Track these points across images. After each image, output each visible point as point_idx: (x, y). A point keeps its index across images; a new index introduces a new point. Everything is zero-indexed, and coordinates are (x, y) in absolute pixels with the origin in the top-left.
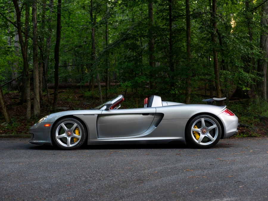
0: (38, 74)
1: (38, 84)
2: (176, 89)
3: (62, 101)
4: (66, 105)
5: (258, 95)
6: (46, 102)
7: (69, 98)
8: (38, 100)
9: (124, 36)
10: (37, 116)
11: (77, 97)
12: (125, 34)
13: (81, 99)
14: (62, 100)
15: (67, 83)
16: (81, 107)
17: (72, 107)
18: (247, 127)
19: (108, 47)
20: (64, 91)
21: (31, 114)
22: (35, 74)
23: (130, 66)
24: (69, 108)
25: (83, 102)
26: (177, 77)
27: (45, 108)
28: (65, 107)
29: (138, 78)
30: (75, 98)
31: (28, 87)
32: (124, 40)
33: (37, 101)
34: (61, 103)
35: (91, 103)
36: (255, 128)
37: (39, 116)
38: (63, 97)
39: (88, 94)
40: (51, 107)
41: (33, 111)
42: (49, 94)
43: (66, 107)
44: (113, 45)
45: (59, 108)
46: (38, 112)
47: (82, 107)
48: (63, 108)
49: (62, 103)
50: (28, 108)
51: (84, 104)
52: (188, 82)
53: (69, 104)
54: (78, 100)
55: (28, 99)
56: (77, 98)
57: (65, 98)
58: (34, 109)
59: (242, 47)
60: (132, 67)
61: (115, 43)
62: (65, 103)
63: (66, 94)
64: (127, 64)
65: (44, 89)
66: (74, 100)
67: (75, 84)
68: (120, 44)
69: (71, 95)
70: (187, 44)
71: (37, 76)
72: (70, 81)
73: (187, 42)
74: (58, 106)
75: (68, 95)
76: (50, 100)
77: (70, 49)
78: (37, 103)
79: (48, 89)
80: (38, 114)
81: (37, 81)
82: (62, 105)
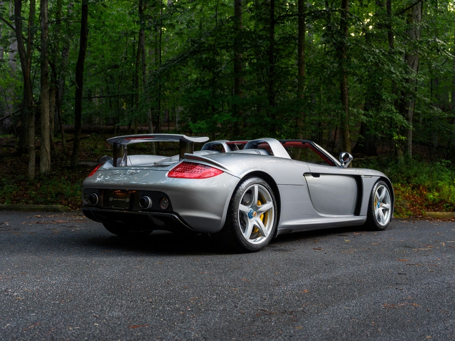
0: (48, 106)
1: (47, 123)
2: (282, 136)
3: (86, 153)
4: (93, 159)
6: (60, 153)
7: (98, 147)
8: (48, 148)
9: (196, 45)
10: (45, 175)
11: (109, 147)
12: (197, 43)
14: (85, 151)
15: (92, 125)
19: (168, 64)
20: (88, 137)
21: (36, 171)
22: (44, 107)
23: (205, 96)
27: (58, 163)
28: (90, 161)
29: (219, 116)
30: (107, 148)
31: (31, 127)
32: (195, 52)
33: (45, 151)
34: (84, 154)
37: (49, 175)
38: (87, 146)
40: (69, 162)
41: (39, 166)
42: (65, 139)
43: (93, 161)
44: (176, 60)
45: (82, 163)
46: (47, 168)
48: (88, 163)
49: (87, 156)
50: (31, 161)
52: (299, 124)
53: (97, 157)
54: (112, 152)
55: (32, 147)
57: (91, 148)
58: (41, 164)
59: (392, 69)
60: (207, 97)
61: (180, 57)
62: (90, 156)
63: (91, 142)
64: (200, 91)
65: (57, 132)
66: (105, 151)
67: (105, 126)
68: (188, 59)
69: (100, 144)
70: (299, 62)
71: (47, 109)
72: (96, 122)
73: (299, 60)
74: (80, 160)
75: (96, 142)
76: (66, 150)
77: (99, 71)
78: (46, 153)
79: (63, 132)
80: (48, 172)
81: (46, 117)
82: (86, 158)
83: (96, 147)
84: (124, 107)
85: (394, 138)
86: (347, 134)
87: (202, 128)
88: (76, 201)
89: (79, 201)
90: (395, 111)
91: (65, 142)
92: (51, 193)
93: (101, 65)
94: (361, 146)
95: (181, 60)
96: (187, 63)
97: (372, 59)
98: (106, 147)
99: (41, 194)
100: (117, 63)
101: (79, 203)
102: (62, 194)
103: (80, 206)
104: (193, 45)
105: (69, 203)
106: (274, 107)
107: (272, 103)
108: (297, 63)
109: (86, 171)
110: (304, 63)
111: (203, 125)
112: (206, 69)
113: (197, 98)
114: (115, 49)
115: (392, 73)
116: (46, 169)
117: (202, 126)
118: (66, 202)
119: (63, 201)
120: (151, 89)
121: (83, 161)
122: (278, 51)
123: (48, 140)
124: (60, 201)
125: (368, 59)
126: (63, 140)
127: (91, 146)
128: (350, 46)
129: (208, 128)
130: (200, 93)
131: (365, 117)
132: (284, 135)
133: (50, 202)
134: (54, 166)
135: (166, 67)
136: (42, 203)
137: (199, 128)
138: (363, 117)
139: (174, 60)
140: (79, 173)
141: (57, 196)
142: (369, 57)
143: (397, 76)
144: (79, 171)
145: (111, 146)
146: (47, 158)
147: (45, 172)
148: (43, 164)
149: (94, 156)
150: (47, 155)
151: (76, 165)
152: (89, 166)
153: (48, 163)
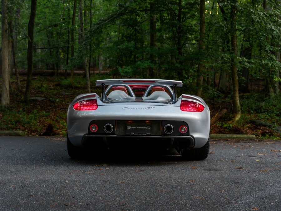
0: (8, 55)
1: (7, 68)
2: (190, 78)
3: (35, 90)
4: (40, 95)
5: (273, 88)
6: (16, 91)
7: (43, 86)
8: (8, 87)
9: (123, 9)
10: (5, 107)
11: (52, 86)
12: (124, 7)
13: (58, 87)
14: (34, 89)
15: (36, 69)
16: (58, 98)
17: (48, 97)
18: (269, 127)
19: (101, 23)
20: (35, 79)
23: (130, 47)
24: (45, 99)
25: (60, 92)
26: (187, 62)
27: (14, 98)
28: (39, 97)
29: (141, 63)
32: (122, 14)
34: (33, 92)
35: (70, 93)
36: (278, 128)
38: (36, 85)
39: (66, 82)
40: (23, 97)
42: (19, 80)
43: (41, 96)
44: (107, 20)
45: (32, 98)
46: (7, 102)
47: (60, 97)
48: (37, 98)
49: (36, 92)
51: (63, 94)
52: (200, 69)
53: (43, 94)
54: (54, 89)
56: (53, 87)
57: (38, 87)
59: (273, 27)
60: (132, 49)
61: (110, 18)
62: (38, 92)
63: (38, 82)
64: (127, 44)
65: (13, 74)
66: (49, 89)
67: (46, 70)
68: (116, 19)
69: (45, 83)
70: (200, 22)
71: (6, 57)
72: (40, 67)
73: (200, 20)
74: (31, 96)
75: (42, 83)
76: (20, 89)
77: (42, 28)
78: (6, 91)
79: (18, 75)
80: (7, 105)
81: (6, 63)
82: (35, 95)
83: (42, 86)
84: (61, 56)
85: (275, 80)
86: (236, 77)
87: (128, 72)
88: (31, 127)
89: (33, 127)
90: (275, 59)
91: (19, 82)
92: (11, 121)
93: (44, 24)
94: (243, 86)
95: (111, 20)
96: (115, 23)
97: (258, 20)
98: (50, 86)
99: (4, 122)
100: (56, 23)
101: (33, 129)
102: (20, 122)
103: (34, 131)
104: (120, 9)
105: (26, 129)
106: (181, 55)
107: (180, 53)
108: (199, 23)
109: (37, 104)
110: (204, 22)
111: (129, 69)
112: (130, 27)
113: (123, 49)
114: (55, 12)
115: (273, 31)
116: (6, 103)
117: (128, 71)
118: (23, 128)
119: (21, 127)
120: (89, 42)
121: (33, 97)
122: (184, 13)
123: (8, 80)
124: (18, 127)
125: (255, 20)
126: (17, 80)
127: (38, 85)
128: (241, 9)
129: (132, 72)
130: (127, 45)
131: (248, 64)
132: (191, 77)
133: (11, 128)
134: (12, 100)
135: (100, 25)
136: (5, 129)
137: (126, 72)
138: (246, 64)
139: (106, 20)
140: (31, 106)
141: (16, 123)
142: (256, 18)
143: (277, 33)
144: (31, 104)
145: (53, 85)
146: (7, 94)
147: (5, 105)
148: (4, 99)
149: (41, 93)
150: (7, 92)
151: (28, 99)
152: (38, 100)
153: (7, 98)
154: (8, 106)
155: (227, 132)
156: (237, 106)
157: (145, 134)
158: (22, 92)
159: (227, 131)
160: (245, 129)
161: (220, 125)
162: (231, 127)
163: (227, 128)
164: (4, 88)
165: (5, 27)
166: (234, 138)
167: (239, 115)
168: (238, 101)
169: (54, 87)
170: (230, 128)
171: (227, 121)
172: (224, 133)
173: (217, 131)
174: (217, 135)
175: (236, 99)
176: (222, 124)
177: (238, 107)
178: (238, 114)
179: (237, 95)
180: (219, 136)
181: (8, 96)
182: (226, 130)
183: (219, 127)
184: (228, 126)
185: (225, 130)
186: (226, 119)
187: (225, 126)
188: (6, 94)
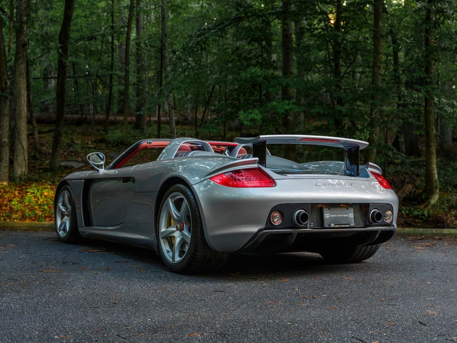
1: (24, 110)
4: (74, 157)
7: (75, 142)
8: (25, 144)
9: (242, 9)
10: (21, 179)
11: (90, 143)
13: (102, 145)
21: (10, 173)
22: (20, 89)
24: (84, 164)
25: (107, 152)
27: (30, 163)
28: (73, 161)
30: (88, 143)
31: (5, 115)
33: (21, 147)
37: (26, 179)
39: (113, 136)
40: (47, 162)
41: (13, 167)
42: (36, 132)
43: (76, 161)
45: (62, 164)
46: (24, 170)
48: (70, 163)
49: (66, 153)
50: (4, 161)
53: (79, 156)
54: (95, 148)
55: (5, 142)
56: (92, 144)
57: (67, 144)
58: (15, 165)
62: (70, 154)
66: (86, 148)
69: (77, 138)
70: (375, 35)
71: (23, 91)
75: (71, 136)
76: (39, 147)
78: (22, 151)
79: (35, 122)
80: (24, 176)
81: (23, 102)
82: (65, 157)
83: (73, 142)
84: (100, 91)
86: (433, 130)
87: (256, 120)
91: (37, 135)
98: (86, 142)
111: (257, 115)
116: (21, 171)
121: (63, 161)
123: (25, 132)
126: (34, 132)
127: (66, 141)
129: (262, 119)
134: (31, 168)
145: (92, 141)
146: (24, 157)
147: (21, 175)
148: (18, 165)
149: (75, 155)
150: (24, 153)
151: (57, 166)
152: (73, 167)
153: (24, 163)
154: (26, 177)
155: (419, 225)
156: (433, 180)
157: (348, 226)
158: (42, 153)
159: (419, 222)
160: (450, 219)
161: (407, 212)
162: (426, 216)
163: (420, 217)
164: (20, 146)
165: (21, 39)
166: (445, 235)
167: (437, 194)
168: (435, 171)
169: (95, 144)
170: (423, 217)
171: (416, 205)
172: (414, 227)
173: (402, 223)
174: (415, 230)
175: (432, 167)
176: (410, 210)
177: (436, 182)
178: (435, 194)
179: (434, 160)
180: (419, 232)
181: (25, 160)
182: (417, 220)
183: (405, 216)
184: (421, 213)
185: (415, 221)
186: (413, 202)
187: (416, 213)
188: (22, 156)
